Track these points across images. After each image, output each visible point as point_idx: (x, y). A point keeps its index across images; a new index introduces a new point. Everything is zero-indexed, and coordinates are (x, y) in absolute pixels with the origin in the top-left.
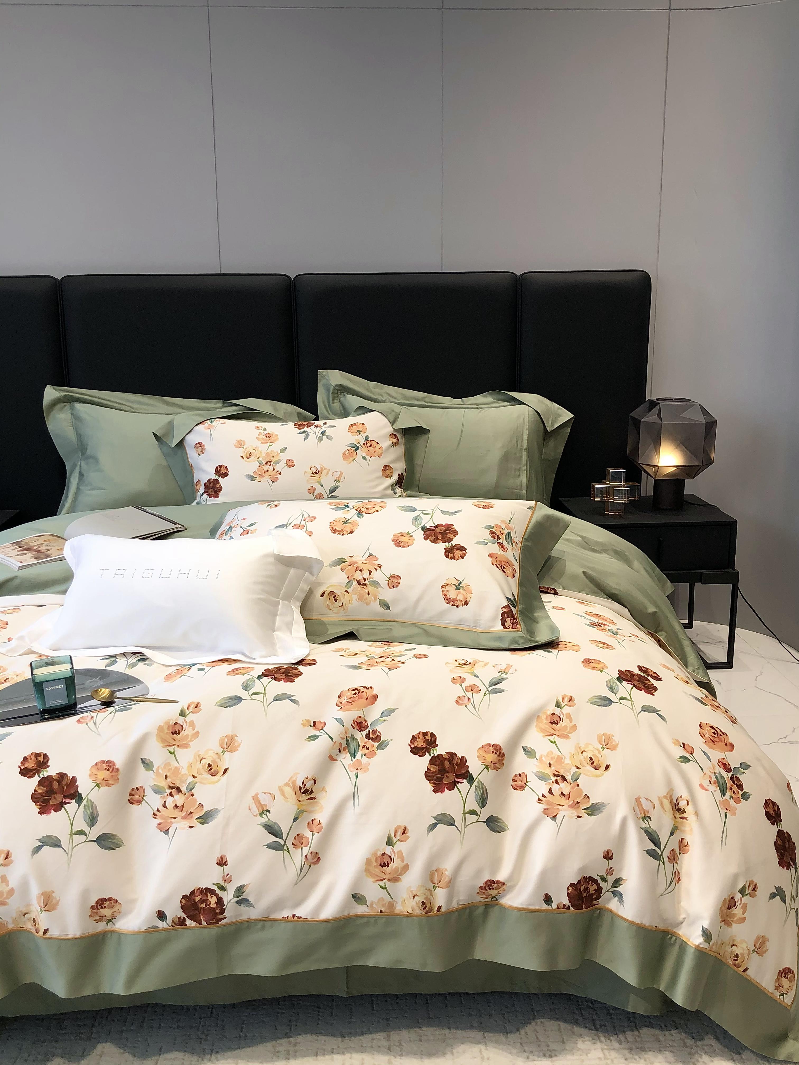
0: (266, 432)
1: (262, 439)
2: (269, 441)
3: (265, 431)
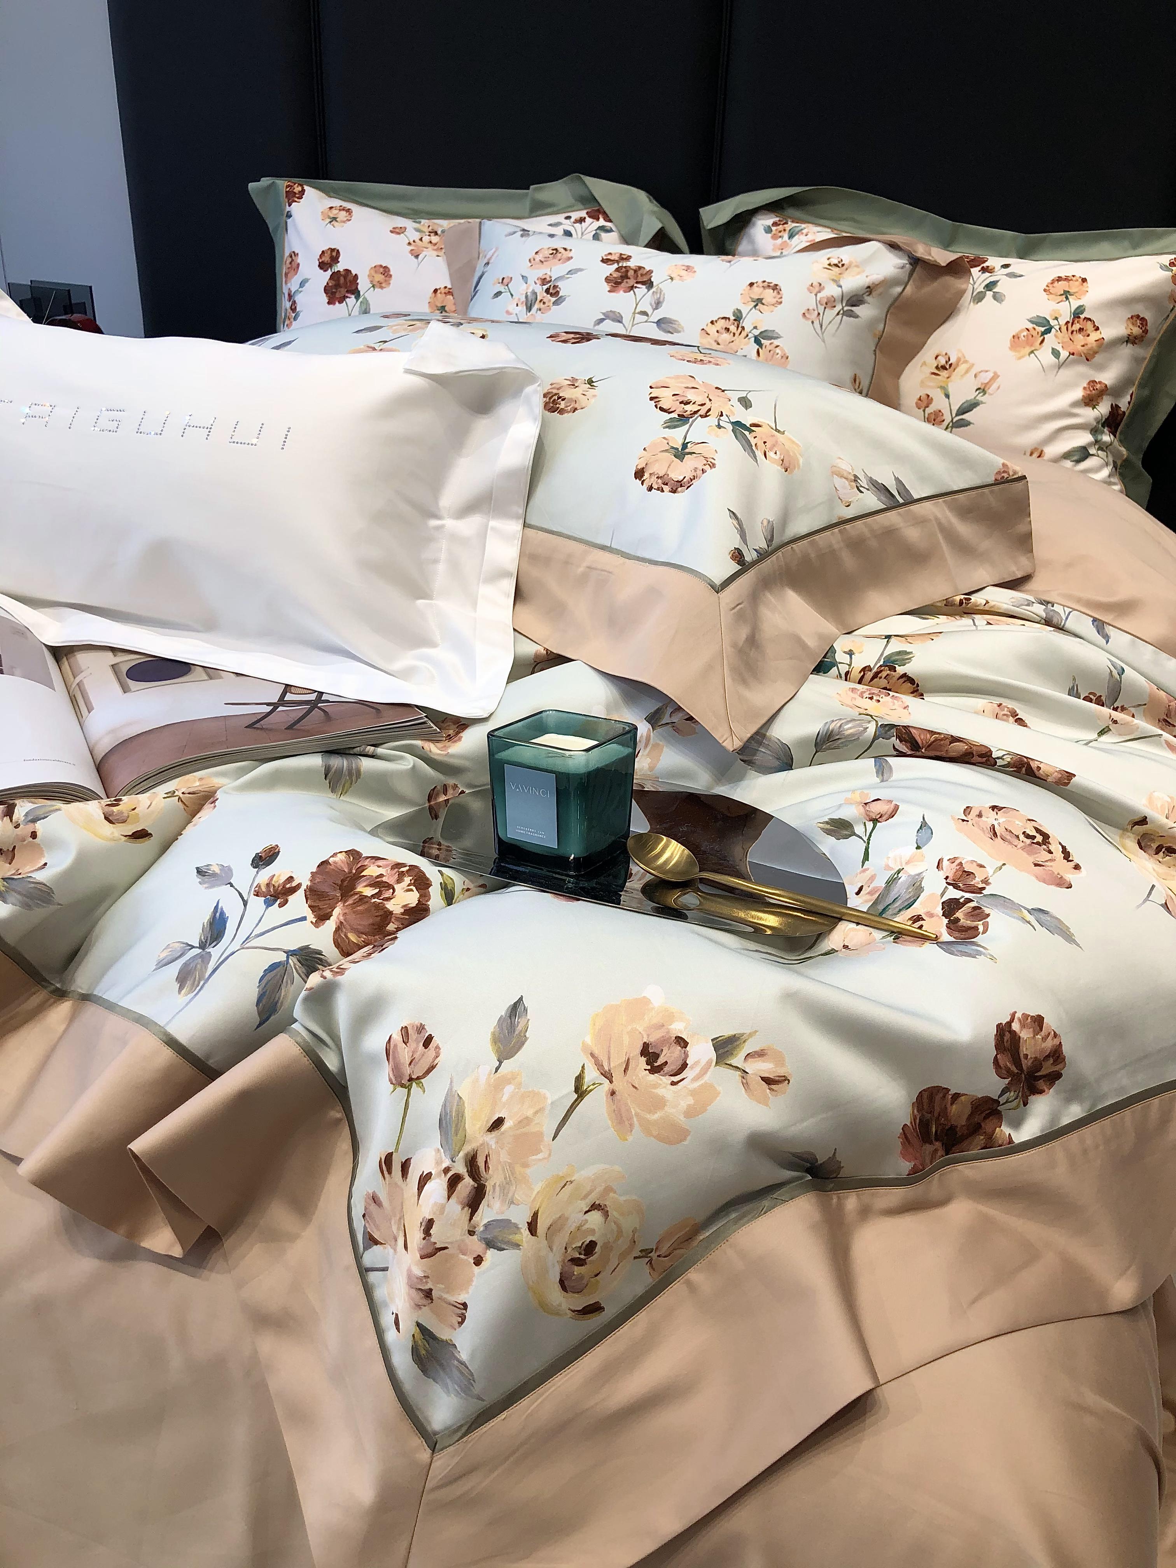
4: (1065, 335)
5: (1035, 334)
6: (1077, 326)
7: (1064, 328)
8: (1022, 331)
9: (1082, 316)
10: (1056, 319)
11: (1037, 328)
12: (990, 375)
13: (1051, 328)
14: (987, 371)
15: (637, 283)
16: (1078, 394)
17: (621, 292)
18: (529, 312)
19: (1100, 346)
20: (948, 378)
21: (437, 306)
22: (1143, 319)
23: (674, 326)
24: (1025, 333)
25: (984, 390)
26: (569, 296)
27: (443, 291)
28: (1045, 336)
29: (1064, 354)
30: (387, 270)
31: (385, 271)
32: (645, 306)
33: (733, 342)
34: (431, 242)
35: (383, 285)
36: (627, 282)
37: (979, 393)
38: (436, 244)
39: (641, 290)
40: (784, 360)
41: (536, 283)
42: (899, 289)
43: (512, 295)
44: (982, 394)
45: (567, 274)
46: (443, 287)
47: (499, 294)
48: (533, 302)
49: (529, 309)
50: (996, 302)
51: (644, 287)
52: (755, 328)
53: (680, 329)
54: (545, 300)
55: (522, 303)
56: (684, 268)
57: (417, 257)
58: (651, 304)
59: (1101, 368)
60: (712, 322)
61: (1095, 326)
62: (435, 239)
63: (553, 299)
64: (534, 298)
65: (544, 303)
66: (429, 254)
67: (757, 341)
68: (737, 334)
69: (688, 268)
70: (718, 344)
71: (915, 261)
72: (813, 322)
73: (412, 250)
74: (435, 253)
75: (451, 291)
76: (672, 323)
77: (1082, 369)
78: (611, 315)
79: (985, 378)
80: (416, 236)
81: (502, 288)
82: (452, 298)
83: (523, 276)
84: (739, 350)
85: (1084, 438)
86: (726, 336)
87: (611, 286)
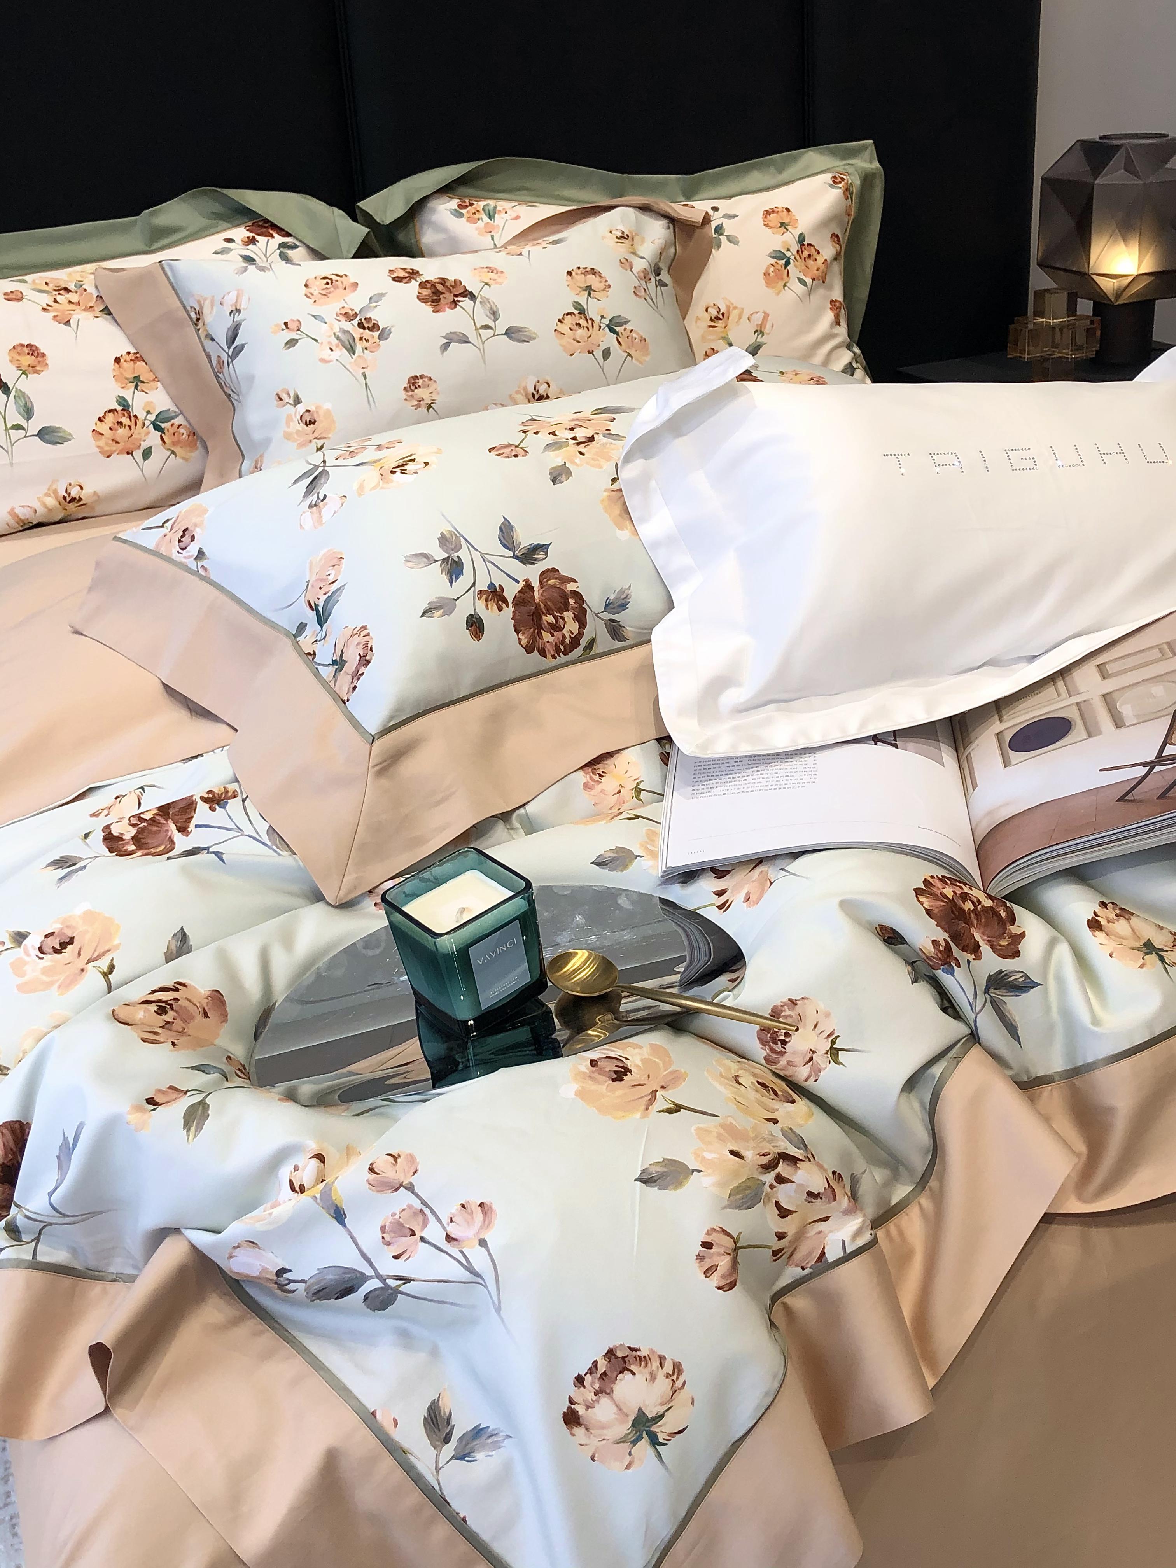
4: (800, 262)
5: (779, 268)
6: (806, 253)
7: (798, 257)
8: (768, 268)
9: (806, 243)
10: (788, 250)
11: (778, 261)
12: (760, 316)
13: (789, 259)
14: (757, 313)
15: (456, 296)
16: (829, 316)
17: (448, 310)
18: (354, 353)
19: (827, 268)
20: (725, 327)
21: (127, 379)
22: (837, 236)
23: (525, 333)
24: (772, 269)
25: (761, 331)
26: (392, 326)
27: (128, 358)
28: (788, 268)
29: (809, 281)
30: (34, 348)
31: (32, 350)
32: (483, 319)
33: (590, 336)
34: (70, 302)
35: (38, 368)
36: (445, 298)
37: (758, 335)
38: (79, 303)
39: (466, 302)
40: (643, 341)
41: (339, 321)
42: (672, 250)
43: (316, 340)
44: (760, 336)
45: (370, 302)
46: (124, 353)
47: (292, 343)
48: (351, 341)
49: (352, 350)
50: (732, 245)
51: (466, 299)
52: (602, 317)
53: (535, 336)
54: (365, 337)
55: (337, 346)
56: (486, 270)
57: (68, 323)
58: (487, 316)
59: (830, 288)
60: (560, 321)
61: (816, 250)
62: (74, 297)
63: (376, 334)
64: (348, 337)
65: (367, 341)
66: (79, 316)
67: (612, 330)
68: (590, 326)
69: (492, 270)
70: (578, 342)
71: (672, 220)
72: (645, 299)
73: (55, 317)
74: (89, 315)
75: (138, 355)
76: (521, 331)
77: (822, 291)
78: (451, 336)
79: (758, 319)
80: (46, 299)
81: (294, 335)
82: (144, 364)
83: (314, 316)
84: (601, 343)
85: (846, 357)
86: (580, 332)
87: (431, 305)
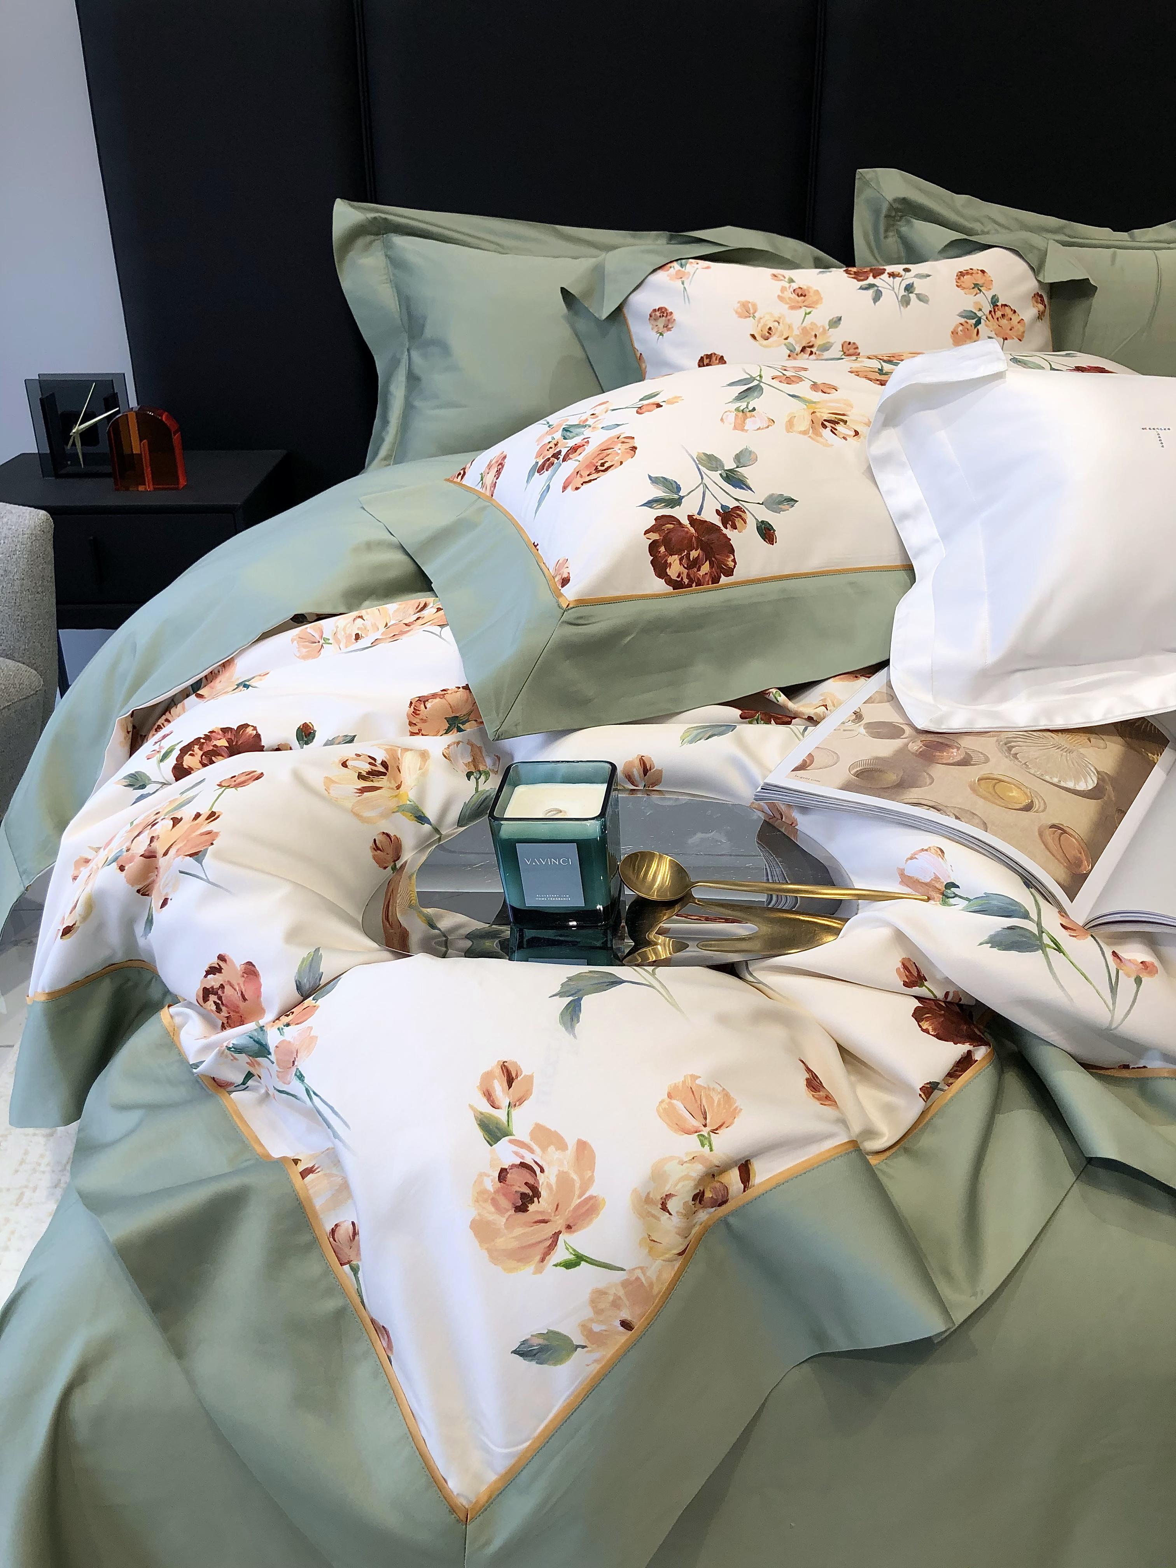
0: (794, 286)
1: (790, 298)
2: (804, 304)
3: (793, 284)
